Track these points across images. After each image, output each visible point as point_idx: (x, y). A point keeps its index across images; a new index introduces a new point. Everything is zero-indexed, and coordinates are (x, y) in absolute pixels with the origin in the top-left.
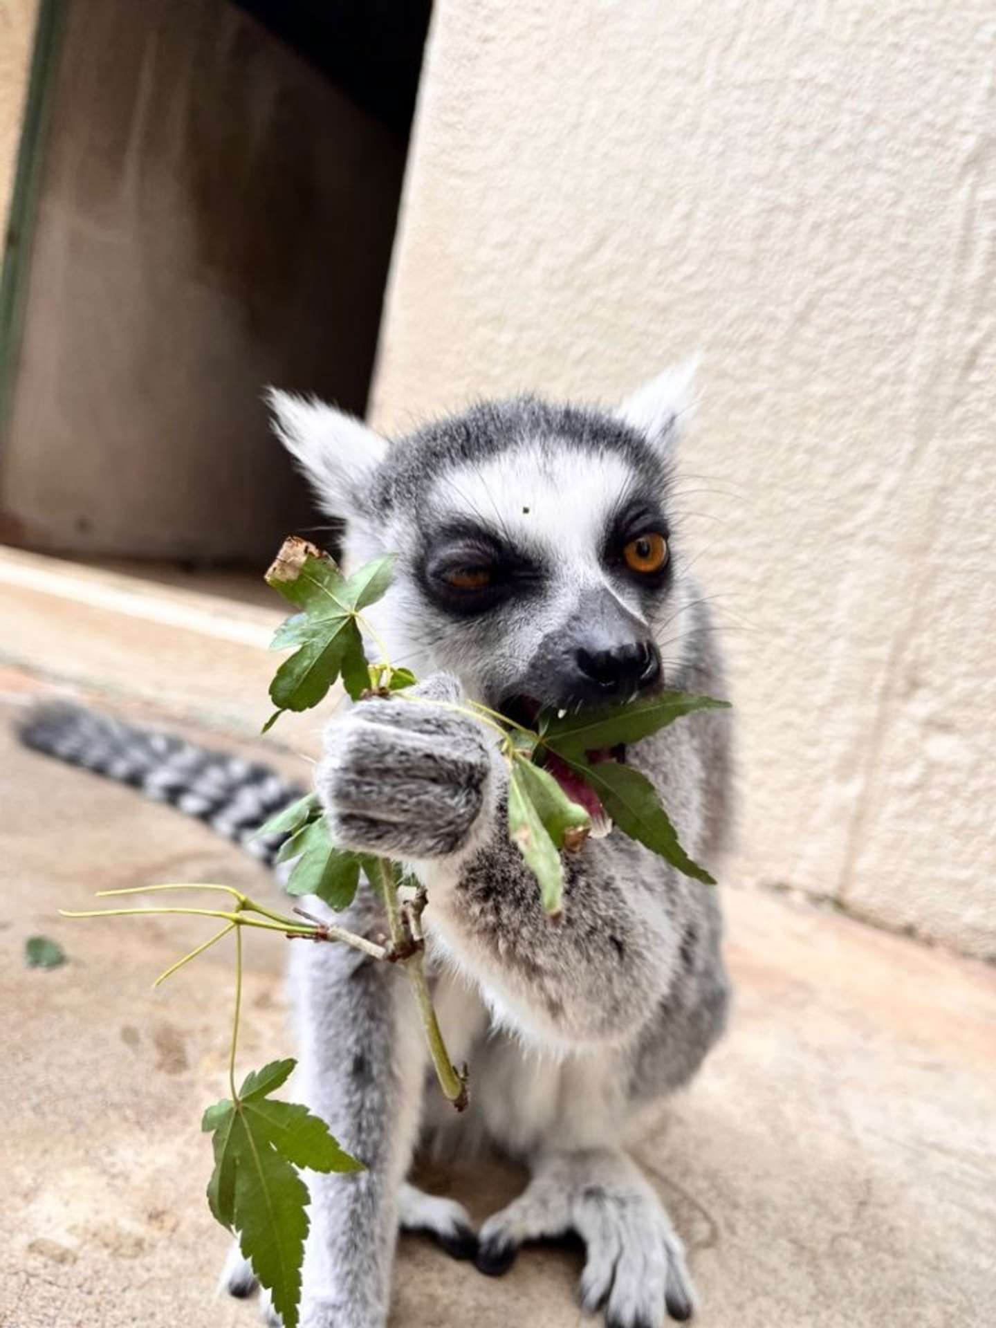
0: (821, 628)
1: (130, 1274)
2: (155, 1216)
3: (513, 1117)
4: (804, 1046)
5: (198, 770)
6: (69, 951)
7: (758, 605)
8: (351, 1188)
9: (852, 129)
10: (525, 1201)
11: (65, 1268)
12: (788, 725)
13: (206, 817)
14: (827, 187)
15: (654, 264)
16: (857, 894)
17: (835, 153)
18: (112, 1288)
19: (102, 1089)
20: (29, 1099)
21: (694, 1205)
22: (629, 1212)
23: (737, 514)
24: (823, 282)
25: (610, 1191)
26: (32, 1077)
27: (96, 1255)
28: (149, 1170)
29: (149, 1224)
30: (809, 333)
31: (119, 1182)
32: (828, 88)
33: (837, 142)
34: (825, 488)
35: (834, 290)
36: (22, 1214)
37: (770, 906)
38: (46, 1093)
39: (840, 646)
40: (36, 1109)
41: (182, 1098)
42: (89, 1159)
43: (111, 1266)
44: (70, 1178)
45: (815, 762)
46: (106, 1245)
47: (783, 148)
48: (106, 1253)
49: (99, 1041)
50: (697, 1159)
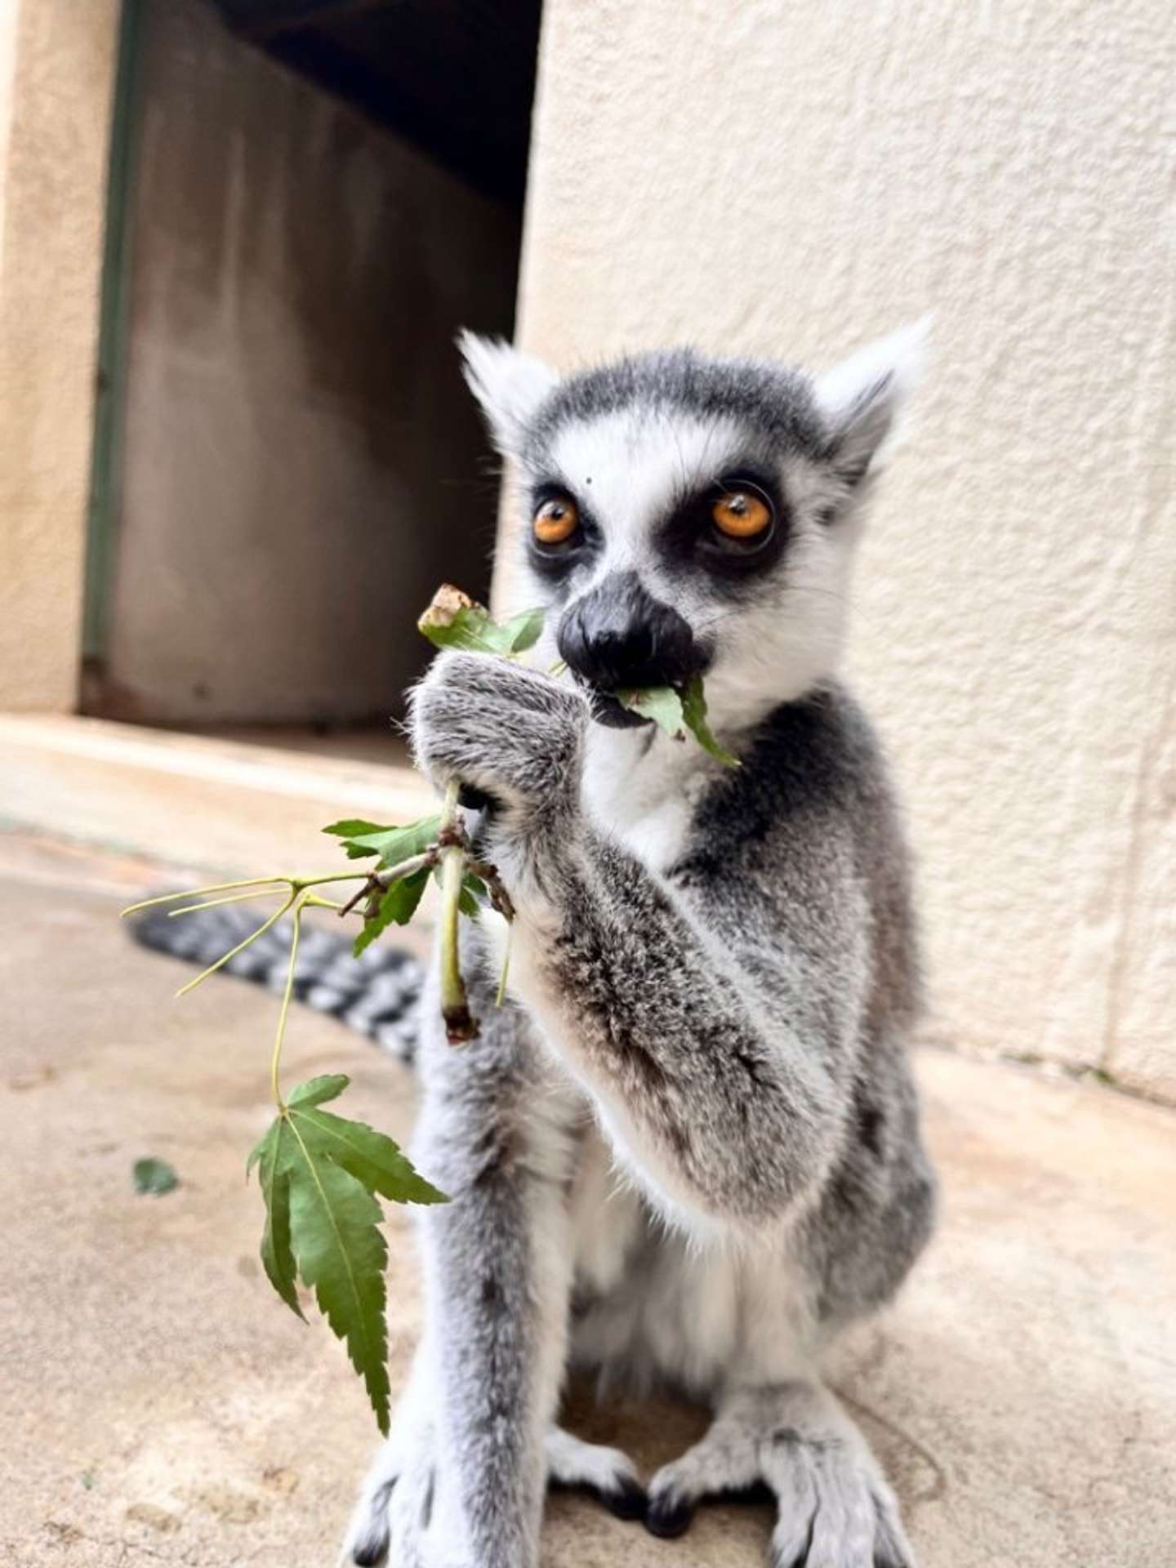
0: (1052, 740)
1: (241, 1542)
2: (272, 1475)
3: (686, 1349)
4: (1060, 1253)
5: (328, 959)
6: (182, 1173)
7: (971, 719)
8: (487, 1440)
9: (1034, 146)
10: (704, 1448)
11: (168, 1537)
12: (1020, 860)
13: (339, 1012)
14: (1012, 217)
15: (813, 329)
16: (1123, 1063)
17: (1018, 177)
18: (220, 1558)
19: (215, 1330)
20: (133, 1343)
21: (916, 1450)
22: (828, 1457)
23: (937, 612)
24: (1015, 329)
25: (804, 1434)
26: (137, 1319)
27: (202, 1520)
28: (266, 1420)
29: (264, 1483)
30: (1005, 389)
31: (232, 1436)
32: (1002, 102)
33: (1019, 163)
34: (1041, 571)
35: (1031, 337)
36: (121, 1476)
37: (1018, 1082)
38: (152, 1336)
39: (1076, 759)
40: (141, 1355)
41: (305, 1337)
42: (198, 1411)
43: (220, 1533)
44: (175, 1434)
45: (1059, 902)
46: (215, 1509)
47: (954, 179)
48: (215, 1517)
49: (213, 1274)
50: (921, 1394)
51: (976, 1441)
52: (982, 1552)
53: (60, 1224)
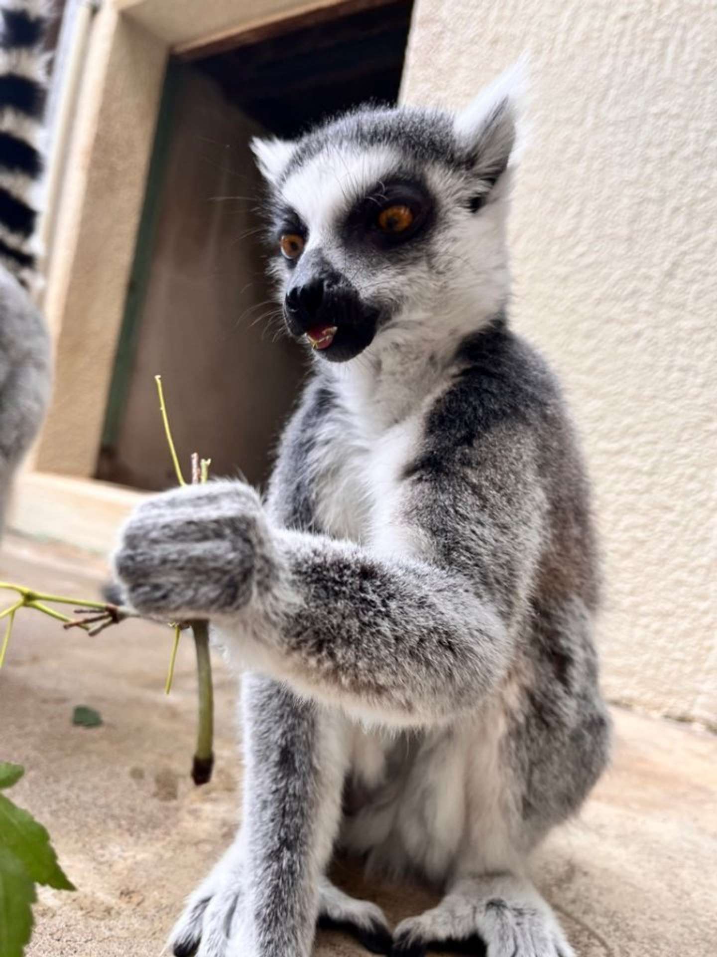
0: (702, 504)
1: (95, 930)
2: (126, 894)
4: (702, 831)
6: (105, 718)
7: (648, 490)
9: (697, 141)
10: (436, 911)
12: (679, 583)
14: (683, 183)
15: (555, 249)
17: (687, 159)
18: (78, 939)
19: (108, 806)
21: (592, 934)
22: (526, 920)
23: (628, 420)
24: (683, 248)
25: (509, 904)
26: (57, 793)
27: (71, 914)
28: (130, 862)
29: (120, 898)
30: (676, 284)
31: (105, 868)
32: (678, 116)
33: (687, 151)
34: (697, 396)
35: (693, 252)
37: (676, 732)
38: (63, 804)
41: (167, 817)
42: (85, 850)
43: (81, 926)
45: (705, 612)
46: (82, 909)
47: (646, 160)
48: (80, 913)
49: (113, 775)
50: (598, 902)
51: (636, 933)
53: (19, 736)
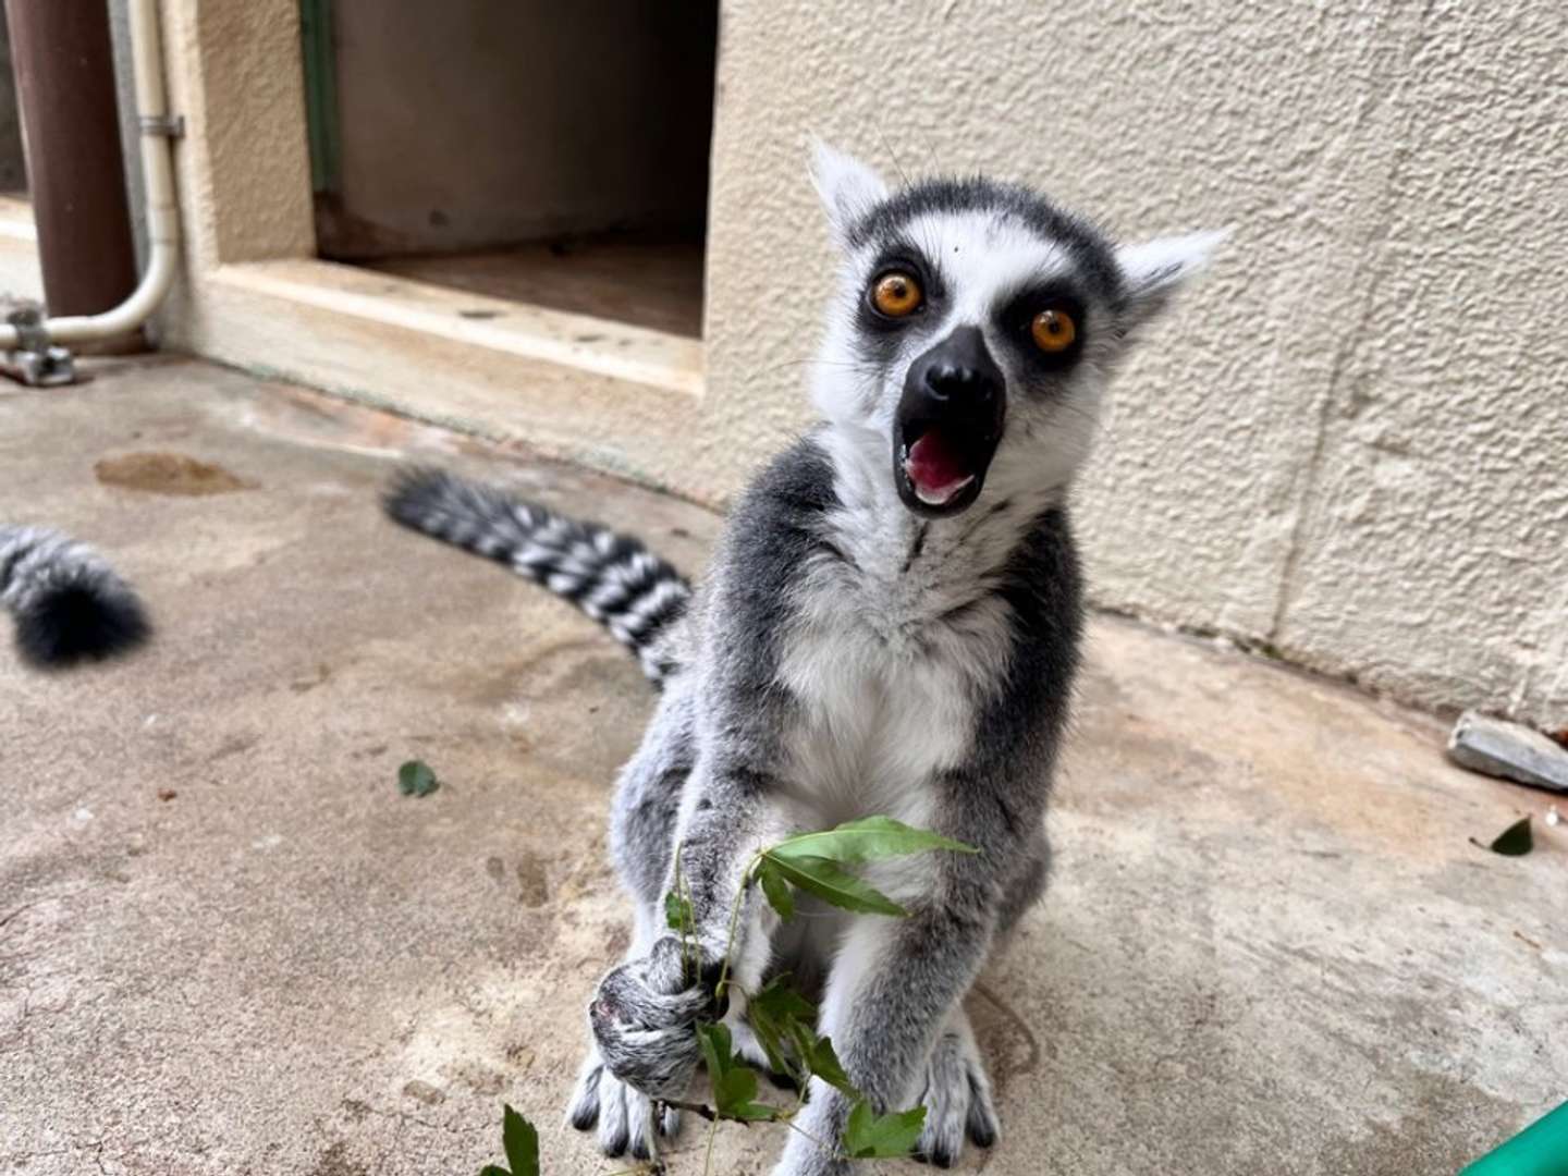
2: (513, 1052)
4: (1184, 839)
5: (564, 545)
6: (441, 776)
11: (435, 1108)
13: (576, 596)
16: (1288, 638)
18: (474, 1125)
19: (469, 926)
20: (406, 940)
21: (1021, 1028)
26: (408, 917)
27: (462, 1094)
28: (511, 1004)
29: (508, 1060)
31: (484, 1019)
36: (400, 1058)
37: (1190, 656)
38: (421, 933)
40: (412, 950)
41: (541, 931)
42: (459, 999)
43: (474, 1103)
44: (441, 1018)
46: (471, 1084)
48: (471, 1090)
49: (468, 874)
50: (1034, 977)
51: (1071, 1019)
52: (1056, 1119)
53: (342, 829)
